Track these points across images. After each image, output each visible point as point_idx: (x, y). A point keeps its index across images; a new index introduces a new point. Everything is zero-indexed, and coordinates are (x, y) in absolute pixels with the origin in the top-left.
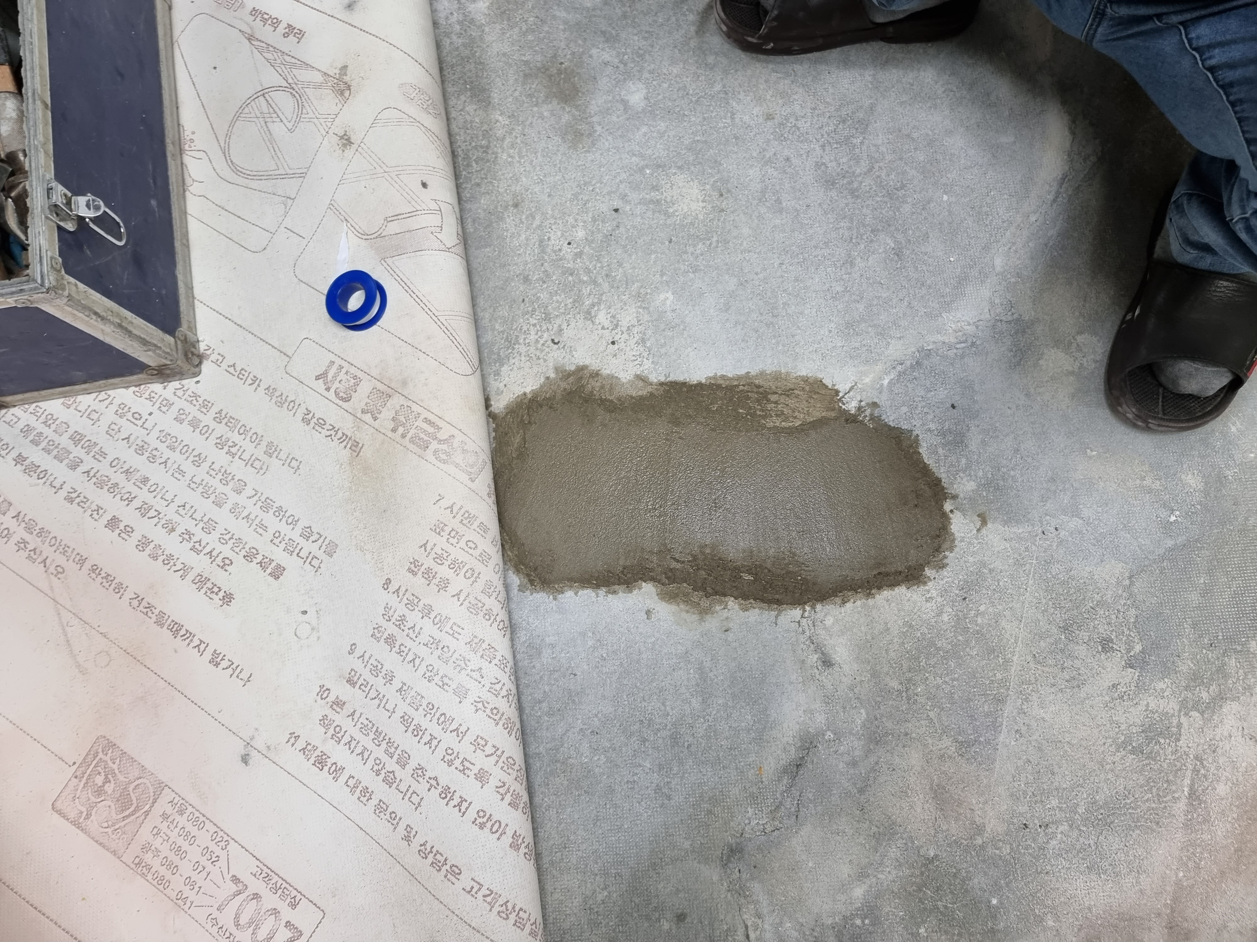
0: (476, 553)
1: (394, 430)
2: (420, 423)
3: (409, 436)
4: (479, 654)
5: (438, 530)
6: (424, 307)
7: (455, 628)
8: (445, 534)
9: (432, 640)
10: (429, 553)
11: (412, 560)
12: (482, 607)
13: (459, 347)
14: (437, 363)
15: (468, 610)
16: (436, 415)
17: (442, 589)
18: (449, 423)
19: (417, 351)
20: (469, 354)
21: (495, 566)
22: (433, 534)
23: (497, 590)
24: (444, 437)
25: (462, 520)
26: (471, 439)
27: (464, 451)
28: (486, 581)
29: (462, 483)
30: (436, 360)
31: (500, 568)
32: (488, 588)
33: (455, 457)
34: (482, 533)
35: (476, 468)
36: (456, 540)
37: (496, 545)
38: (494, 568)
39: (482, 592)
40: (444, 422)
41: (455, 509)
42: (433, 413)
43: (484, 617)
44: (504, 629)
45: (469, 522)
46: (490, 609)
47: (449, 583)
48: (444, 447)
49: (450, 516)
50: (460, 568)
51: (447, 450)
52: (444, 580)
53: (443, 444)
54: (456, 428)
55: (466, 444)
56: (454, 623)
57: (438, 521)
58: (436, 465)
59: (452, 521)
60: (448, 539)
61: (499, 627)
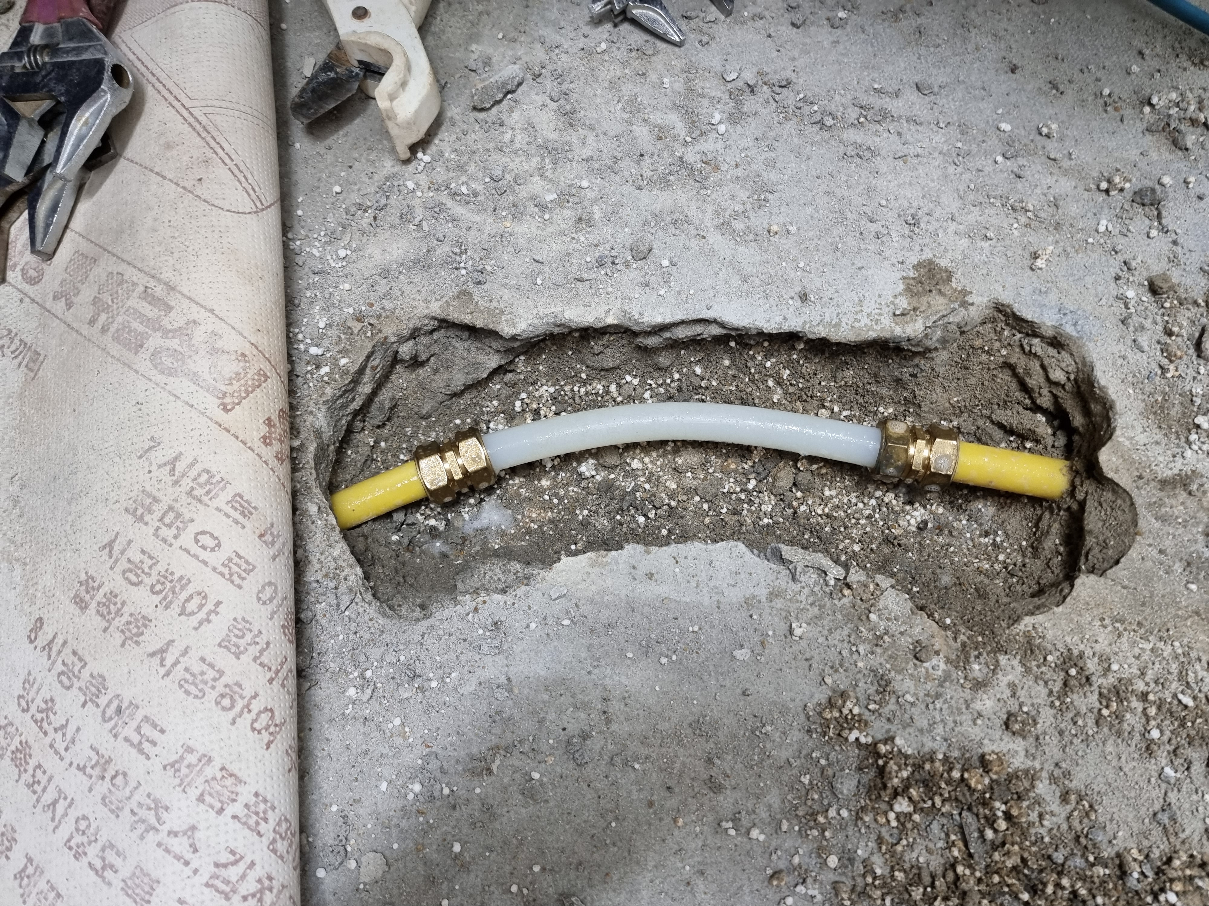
0: (216, 559)
1: (92, 322)
3: (113, 329)
4: (194, 793)
5: (139, 512)
6: (167, 95)
7: (147, 730)
8: (153, 520)
9: (95, 758)
10: (117, 560)
11: (83, 577)
12: (215, 680)
13: (227, 161)
14: (179, 190)
15: (181, 686)
16: (166, 284)
17: (131, 639)
18: (189, 298)
19: (146, 172)
20: (249, 176)
21: (263, 587)
22: (130, 519)
23: (262, 641)
24: (176, 325)
25: (193, 489)
26: (233, 328)
27: (214, 351)
28: (235, 619)
29: (203, 414)
30: (178, 185)
31: (276, 591)
32: (237, 636)
33: (195, 362)
34: (237, 515)
35: (238, 384)
36: (173, 531)
37: (273, 543)
38: (259, 592)
39: (220, 645)
40: (179, 296)
41: (180, 467)
42: (159, 281)
43: (217, 703)
44: (272, 729)
45: (208, 492)
46: (235, 684)
47: (146, 626)
48: (174, 343)
49: (169, 480)
50: (174, 592)
51: (179, 349)
52: (137, 620)
53: (173, 337)
54: (202, 306)
55: (221, 337)
56: (146, 717)
57: (143, 491)
58: (153, 378)
59: (170, 490)
60: (158, 529)
61: (256, 725)
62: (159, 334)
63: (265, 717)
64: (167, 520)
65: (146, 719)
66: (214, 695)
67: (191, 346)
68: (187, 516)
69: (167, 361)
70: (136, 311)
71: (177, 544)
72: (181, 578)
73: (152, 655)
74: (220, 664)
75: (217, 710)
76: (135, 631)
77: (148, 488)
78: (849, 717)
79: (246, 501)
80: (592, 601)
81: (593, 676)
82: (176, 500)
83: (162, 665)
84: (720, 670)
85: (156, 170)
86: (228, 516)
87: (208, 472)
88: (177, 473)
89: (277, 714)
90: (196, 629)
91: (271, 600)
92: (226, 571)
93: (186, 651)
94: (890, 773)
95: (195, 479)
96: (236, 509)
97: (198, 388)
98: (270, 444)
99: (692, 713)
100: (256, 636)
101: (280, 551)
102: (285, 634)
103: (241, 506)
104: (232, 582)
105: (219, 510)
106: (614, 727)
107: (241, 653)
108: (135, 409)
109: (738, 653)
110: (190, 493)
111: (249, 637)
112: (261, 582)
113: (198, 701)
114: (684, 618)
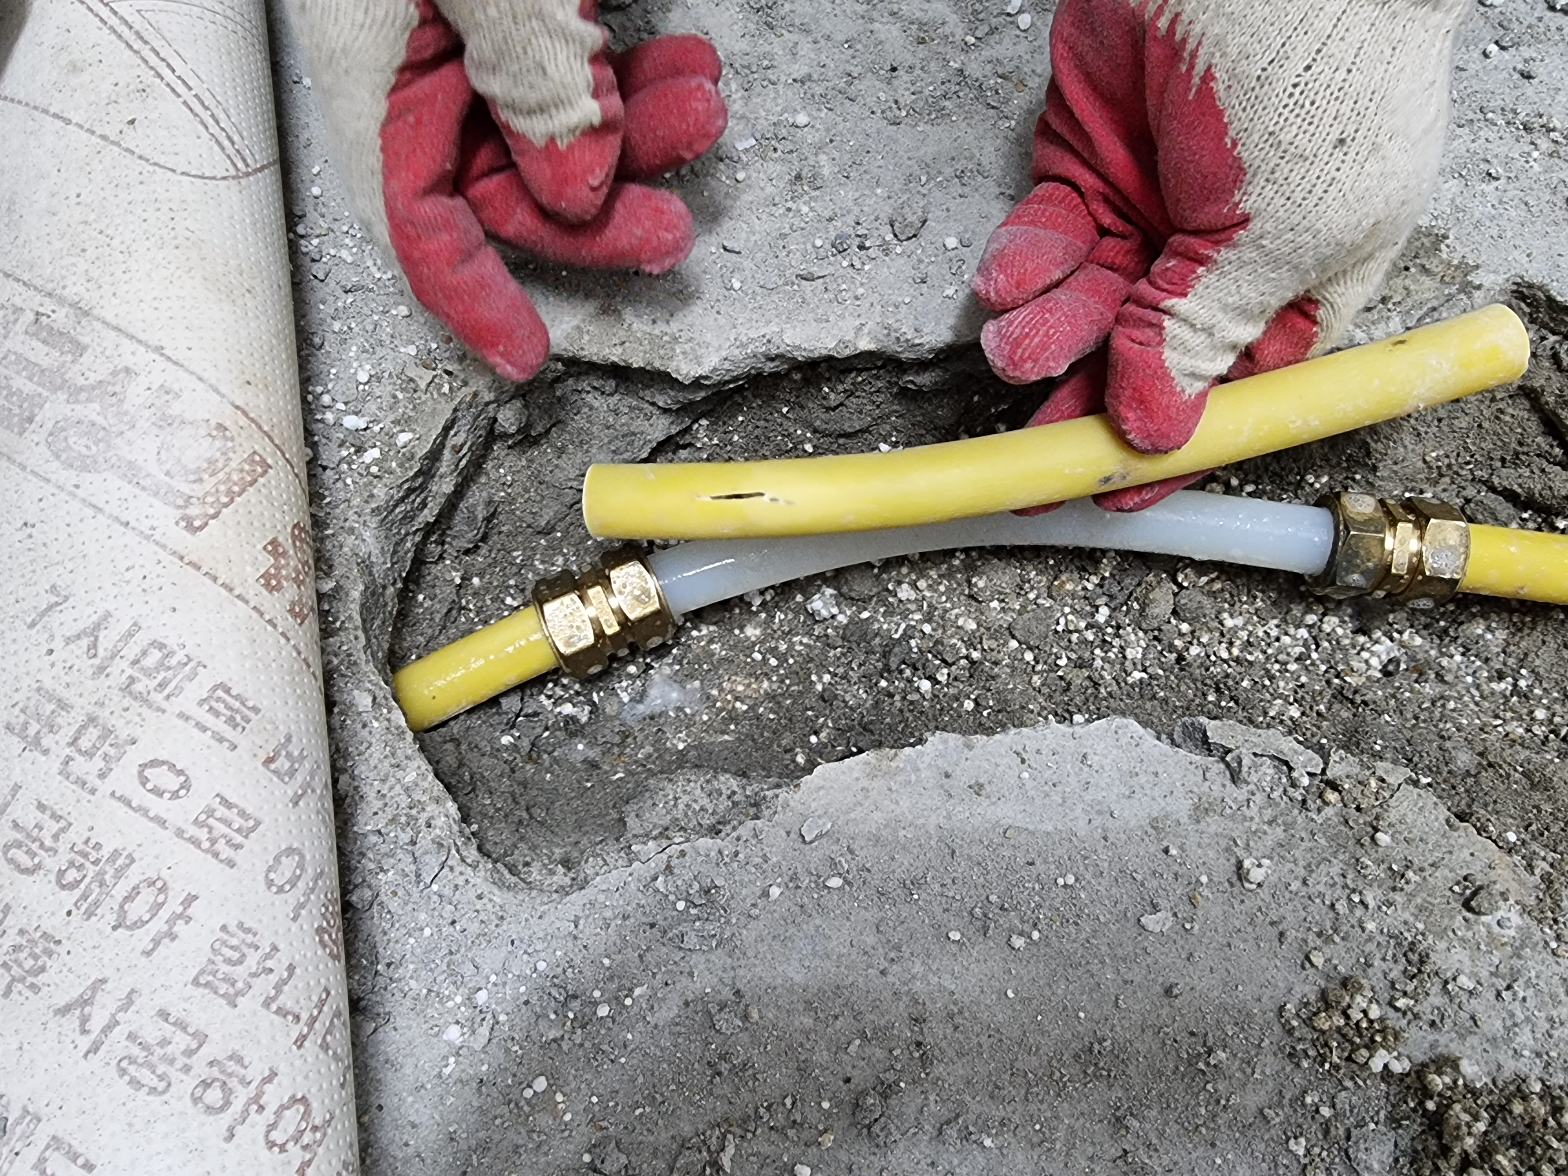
0: (182, 812)
5: (33, 729)
8: (58, 743)
12: (190, 1053)
13: (180, 88)
14: (95, 140)
15: (123, 1072)
16: (74, 305)
17: (22, 980)
18: (117, 329)
19: (36, 113)
21: (277, 859)
22: (16, 744)
23: (279, 964)
24: (93, 378)
25: (132, 680)
26: (200, 379)
27: (166, 422)
28: (224, 928)
29: (148, 538)
30: (93, 133)
31: (301, 866)
32: (229, 961)
33: (130, 443)
34: (219, 725)
35: (214, 480)
36: (98, 763)
37: (292, 772)
38: (270, 870)
39: (196, 982)
40: (98, 325)
41: (107, 640)
42: (61, 301)
43: (196, 1100)
44: (307, 1139)
45: (162, 685)
46: (231, 1058)
47: (49, 953)
48: (91, 411)
49: (88, 665)
50: (102, 884)
51: (100, 420)
52: (33, 942)
53: (90, 401)
54: (140, 342)
55: (178, 396)
56: (54, 1138)
57: (39, 690)
58: (53, 477)
59: (90, 684)
60: (68, 760)
61: (275, 1136)
62: (62, 396)
63: (292, 1116)
64: (85, 743)
65: (56, 1142)
66: (190, 1082)
68: (123, 733)
69: (78, 443)
70: (19, 357)
71: (105, 787)
72: (116, 854)
73: (64, 1010)
75: (194, 1115)
76: (29, 963)
77: (48, 683)
78: (1364, 1025)
79: (237, 697)
80: (877, 840)
81: (890, 978)
82: (101, 704)
83: (84, 1032)
84: (1120, 952)
85: (52, 110)
86: (204, 729)
87: (161, 646)
88: (101, 652)
89: (315, 1105)
90: (148, 953)
91: (293, 882)
92: (203, 835)
93: (129, 1001)
94: (1458, 1127)
95: (135, 662)
96: (217, 714)
97: (137, 491)
98: (278, 588)
99: (1076, 1036)
100: (267, 957)
101: (307, 786)
102: (324, 946)
103: (228, 707)
104: (216, 855)
105: (184, 717)
106: (939, 1069)
107: (240, 993)
108: (20, 535)
109: (1147, 920)
110: (127, 689)
111: (252, 960)
112: (273, 851)
113: (156, 1100)
114: (1046, 862)
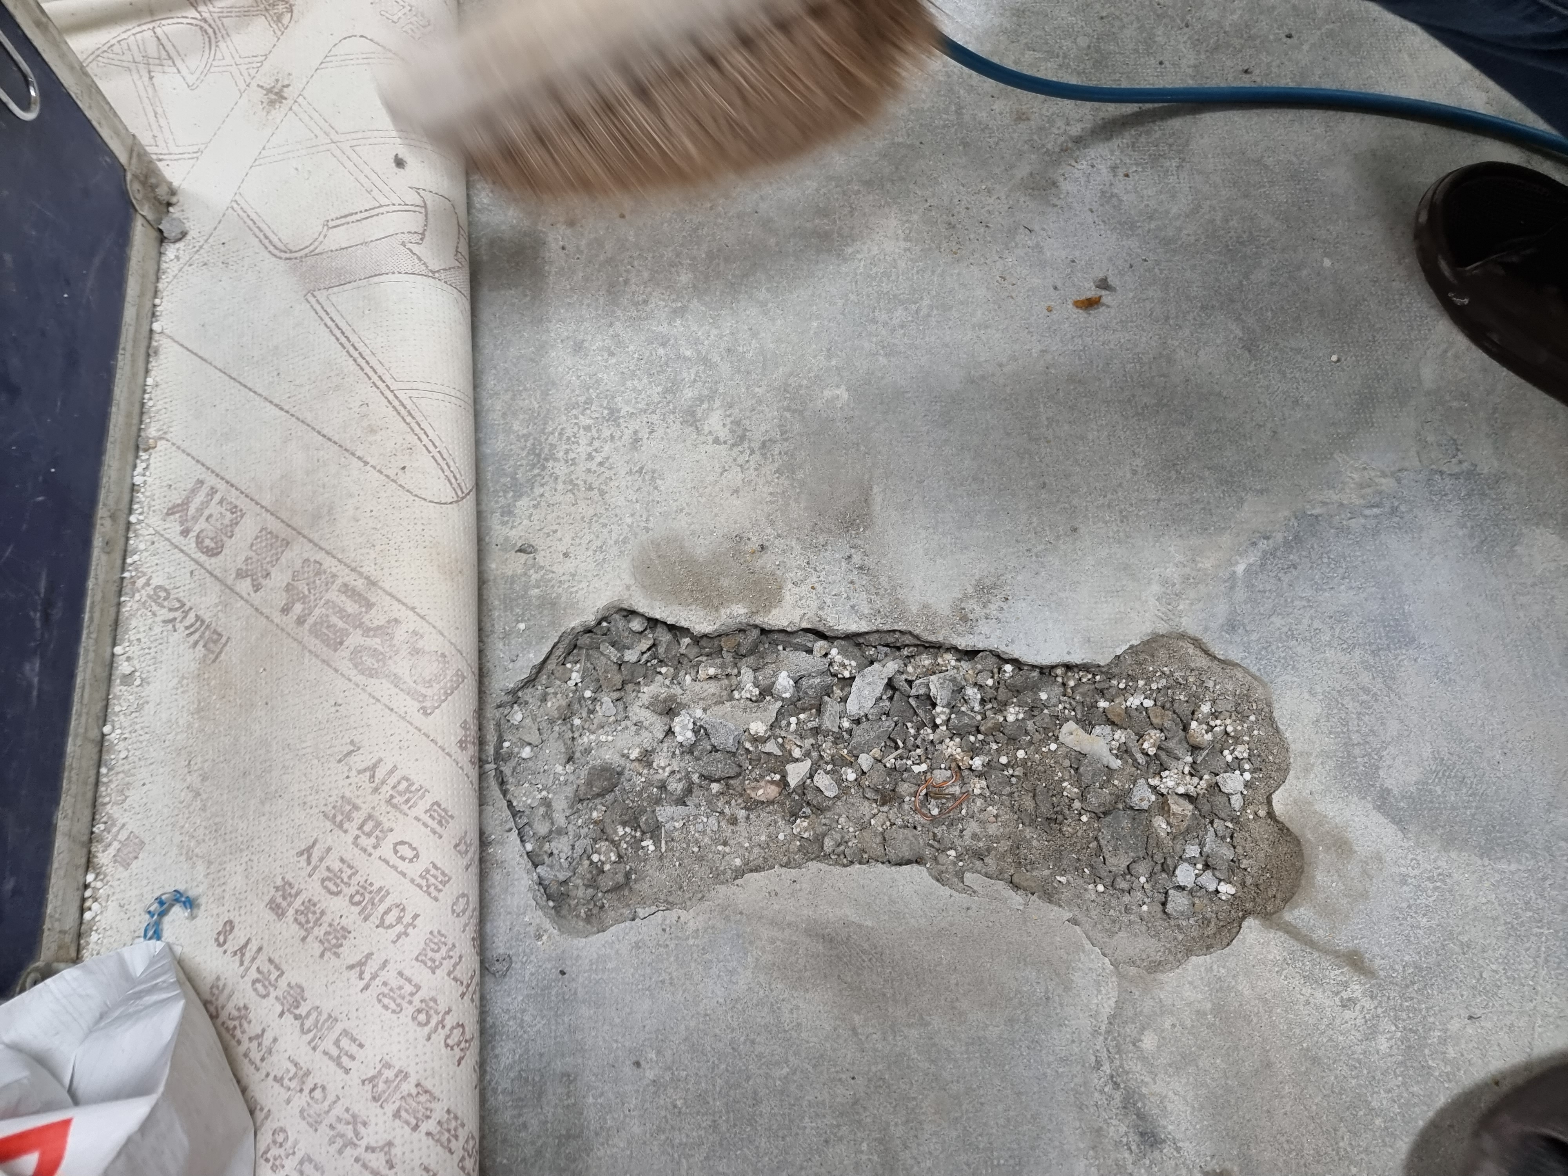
0: (414, 870)
1: (285, 610)
2: (332, 595)
3: (311, 620)
4: (390, 1108)
5: (339, 818)
6: (371, 373)
7: (345, 1043)
8: (352, 828)
9: (293, 1070)
10: (315, 868)
11: (279, 882)
12: (412, 994)
13: (431, 448)
14: (382, 477)
15: (379, 1001)
16: (367, 578)
17: (330, 950)
18: (390, 594)
19: (347, 454)
20: (451, 463)
21: (457, 899)
22: (328, 825)
23: (455, 954)
24: (376, 623)
25: (392, 797)
26: (434, 627)
27: (416, 652)
28: (431, 933)
29: (403, 718)
30: (381, 473)
31: (468, 903)
32: (432, 950)
33: (396, 663)
34: (434, 824)
35: (438, 686)
36: (373, 840)
37: (467, 852)
38: (454, 904)
39: (417, 959)
40: (380, 592)
41: (380, 774)
42: (361, 574)
43: (414, 1018)
44: (463, 1045)
45: (407, 801)
46: (431, 1000)
47: (345, 938)
48: (375, 642)
49: (368, 787)
50: (373, 904)
51: (380, 648)
52: (335, 930)
53: (374, 636)
54: (404, 604)
55: (422, 637)
56: (344, 1030)
57: (343, 797)
58: (354, 679)
59: (370, 798)
60: (357, 837)
61: (450, 1042)
62: (359, 632)
63: (457, 1032)
64: (367, 828)
65: (345, 1032)
66: (411, 1010)
67: (392, 646)
68: (386, 825)
69: (369, 662)
70: (334, 605)
71: (377, 853)
72: (381, 889)
73: (351, 967)
74: (416, 979)
75: (412, 1026)
76: (334, 941)
77: (348, 794)
79: (444, 810)
82: (373, 808)
83: (361, 979)
85: (358, 454)
86: (427, 826)
87: (407, 780)
88: (377, 781)
89: (467, 1029)
90: (394, 942)
91: (464, 911)
92: (424, 883)
93: (384, 965)
95: (394, 787)
96: (434, 819)
97: (397, 690)
98: (465, 748)
100: (450, 950)
101: (472, 860)
103: (439, 815)
104: (429, 894)
105: (417, 819)
107: (437, 967)
108: (334, 709)
110: (389, 801)
111: (443, 950)
112: (455, 894)
113: (394, 1016)
